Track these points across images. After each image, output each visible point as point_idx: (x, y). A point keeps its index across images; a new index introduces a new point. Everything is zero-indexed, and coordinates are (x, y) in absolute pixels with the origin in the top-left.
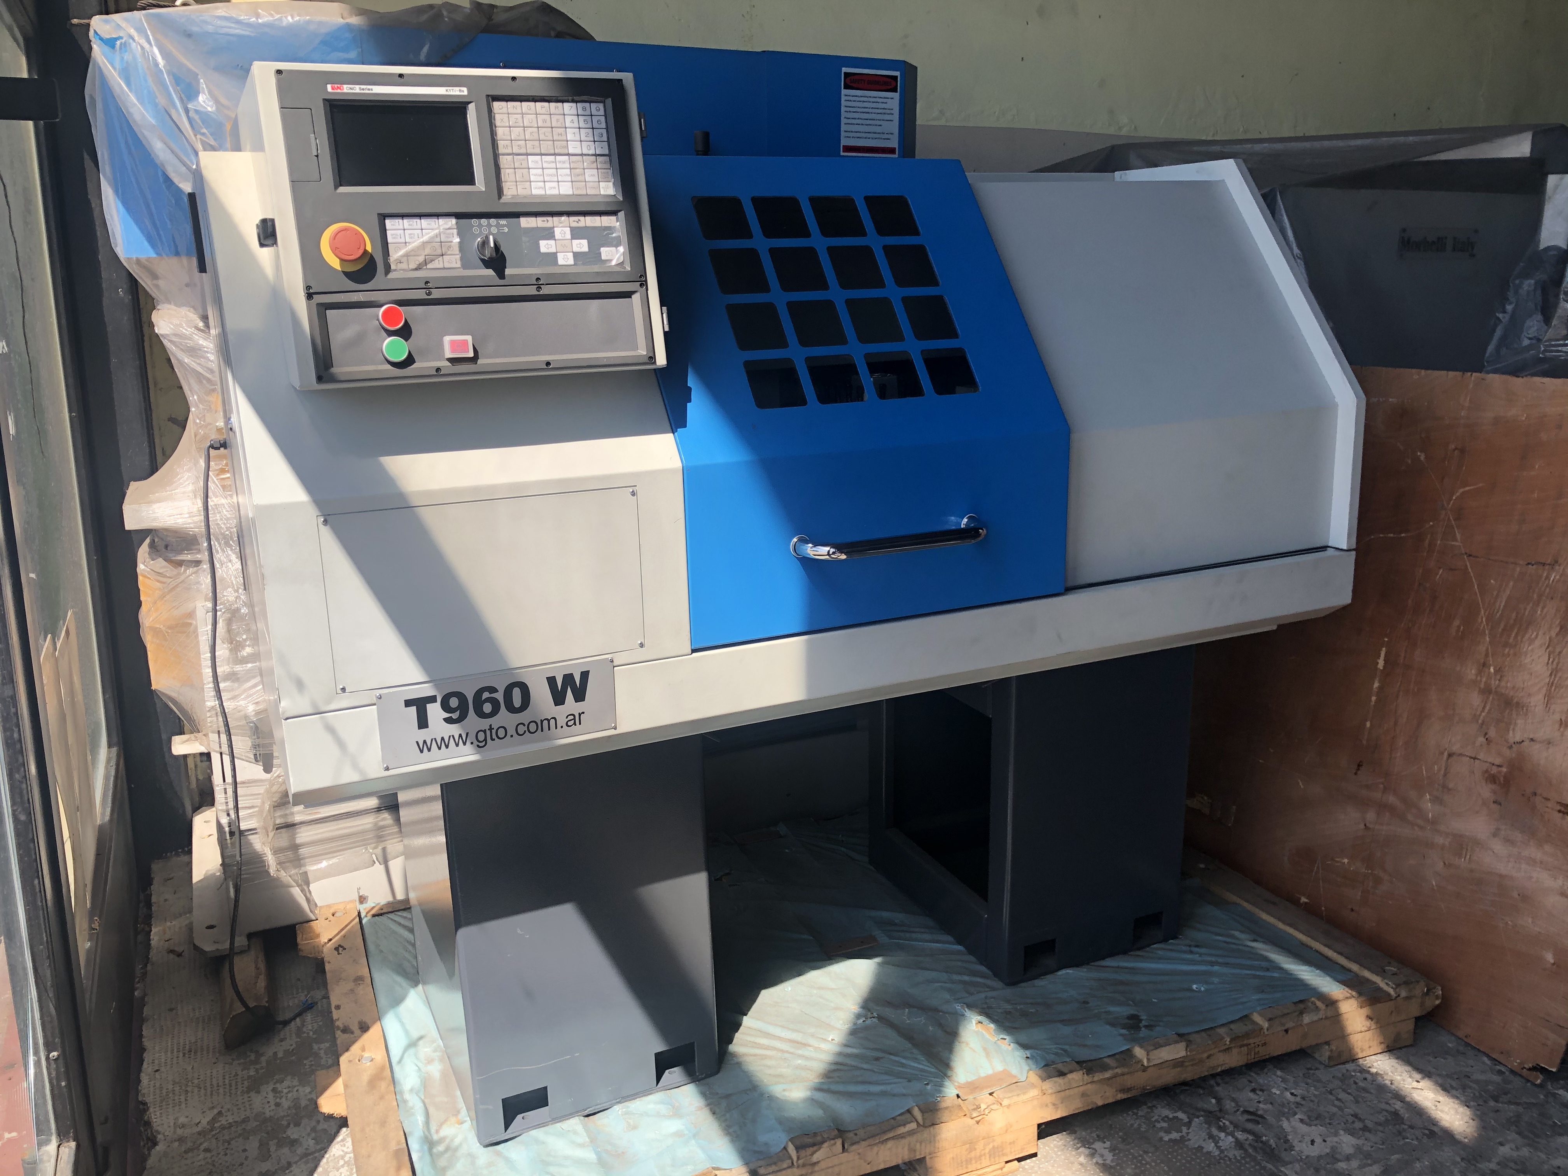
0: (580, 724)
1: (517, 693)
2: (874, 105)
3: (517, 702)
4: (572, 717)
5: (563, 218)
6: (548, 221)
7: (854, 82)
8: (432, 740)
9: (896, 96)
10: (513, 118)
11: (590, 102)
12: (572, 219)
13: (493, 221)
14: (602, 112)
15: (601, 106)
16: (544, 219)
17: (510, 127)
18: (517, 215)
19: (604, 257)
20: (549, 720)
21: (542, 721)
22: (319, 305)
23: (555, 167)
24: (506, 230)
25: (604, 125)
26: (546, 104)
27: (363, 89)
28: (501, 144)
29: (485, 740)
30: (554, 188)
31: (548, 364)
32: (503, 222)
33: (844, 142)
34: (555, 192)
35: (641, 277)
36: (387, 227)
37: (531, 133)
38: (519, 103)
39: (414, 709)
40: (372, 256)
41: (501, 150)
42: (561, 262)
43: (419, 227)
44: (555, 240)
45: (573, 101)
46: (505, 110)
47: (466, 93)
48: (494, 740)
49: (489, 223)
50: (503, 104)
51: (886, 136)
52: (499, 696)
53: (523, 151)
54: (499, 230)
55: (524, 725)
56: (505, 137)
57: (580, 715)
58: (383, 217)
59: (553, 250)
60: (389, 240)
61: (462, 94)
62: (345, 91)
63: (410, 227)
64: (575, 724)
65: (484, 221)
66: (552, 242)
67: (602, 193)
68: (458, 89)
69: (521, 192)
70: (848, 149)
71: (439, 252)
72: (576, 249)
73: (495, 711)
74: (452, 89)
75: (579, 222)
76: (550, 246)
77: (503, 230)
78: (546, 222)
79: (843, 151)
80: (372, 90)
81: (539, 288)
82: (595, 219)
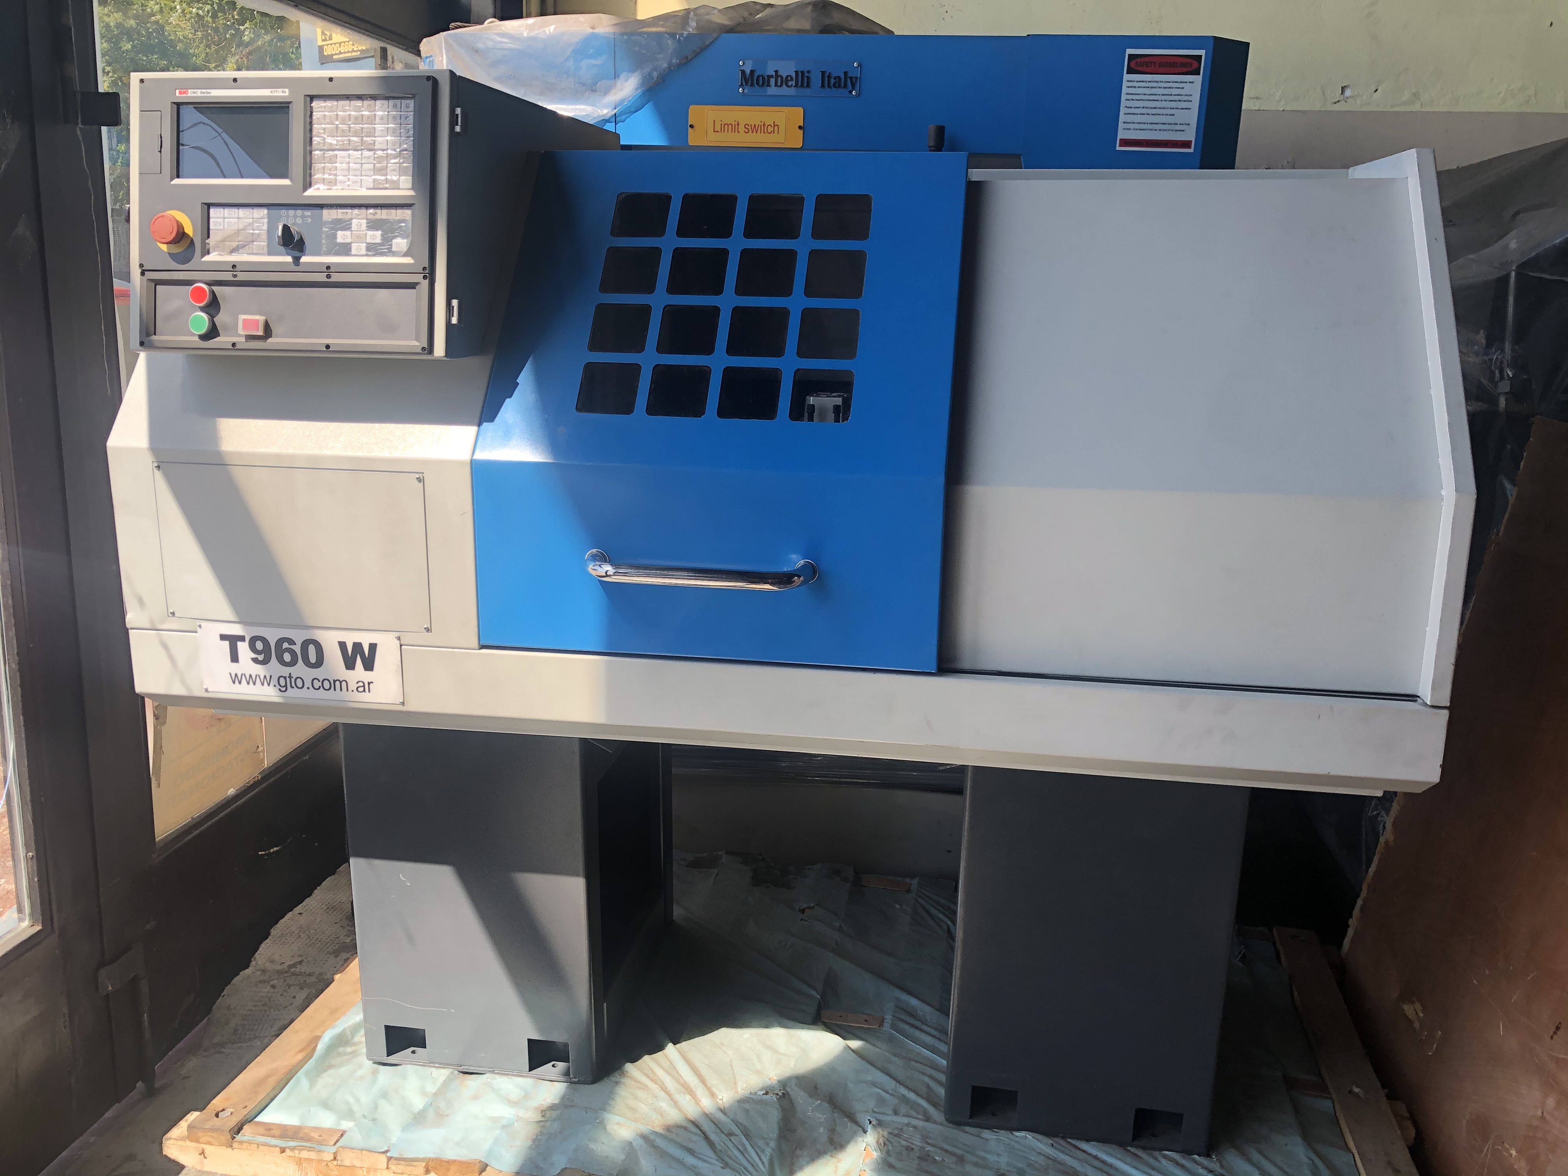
0: (369, 691)
1: (312, 649)
2: (1167, 91)
3: (313, 659)
4: (362, 684)
5: (363, 211)
6: (347, 213)
7: (1139, 65)
8: (242, 675)
9: (1198, 79)
10: (328, 116)
11: (402, 99)
12: (370, 211)
13: (299, 212)
14: (411, 108)
15: (411, 102)
16: (344, 211)
17: (325, 124)
18: (321, 206)
20: (341, 682)
21: (335, 681)
22: (150, 281)
23: (361, 162)
24: (309, 220)
25: (411, 121)
27: (204, 93)
28: (316, 140)
29: (286, 686)
31: (328, 347)
32: (308, 213)
33: (1122, 135)
35: (429, 268)
36: (211, 215)
38: (335, 102)
39: (227, 643)
40: (192, 240)
41: (316, 145)
42: (354, 252)
43: (236, 216)
45: (384, 99)
46: (323, 109)
47: (287, 94)
48: (293, 688)
49: (295, 214)
50: (323, 102)
51: (1181, 128)
52: (297, 648)
53: (334, 147)
54: (303, 220)
55: (319, 681)
56: (321, 134)
57: (369, 684)
58: (209, 206)
59: (348, 240)
60: (211, 227)
61: (284, 94)
62: (189, 95)
63: (229, 216)
64: (364, 691)
65: (291, 212)
66: (348, 233)
67: (400, 192)
68: (280, 90)
70: (1125, 142)
71: (250, 239)
72: (369, 239)
73: (293, 663)
74: (276, 91)
75: (376, 215)
76: (346, 237)
77: (307, 220)
78: (345, 214)
79: (1120, 146)
80: (210, 93)
81: (328, 277)
82: (391, 212)
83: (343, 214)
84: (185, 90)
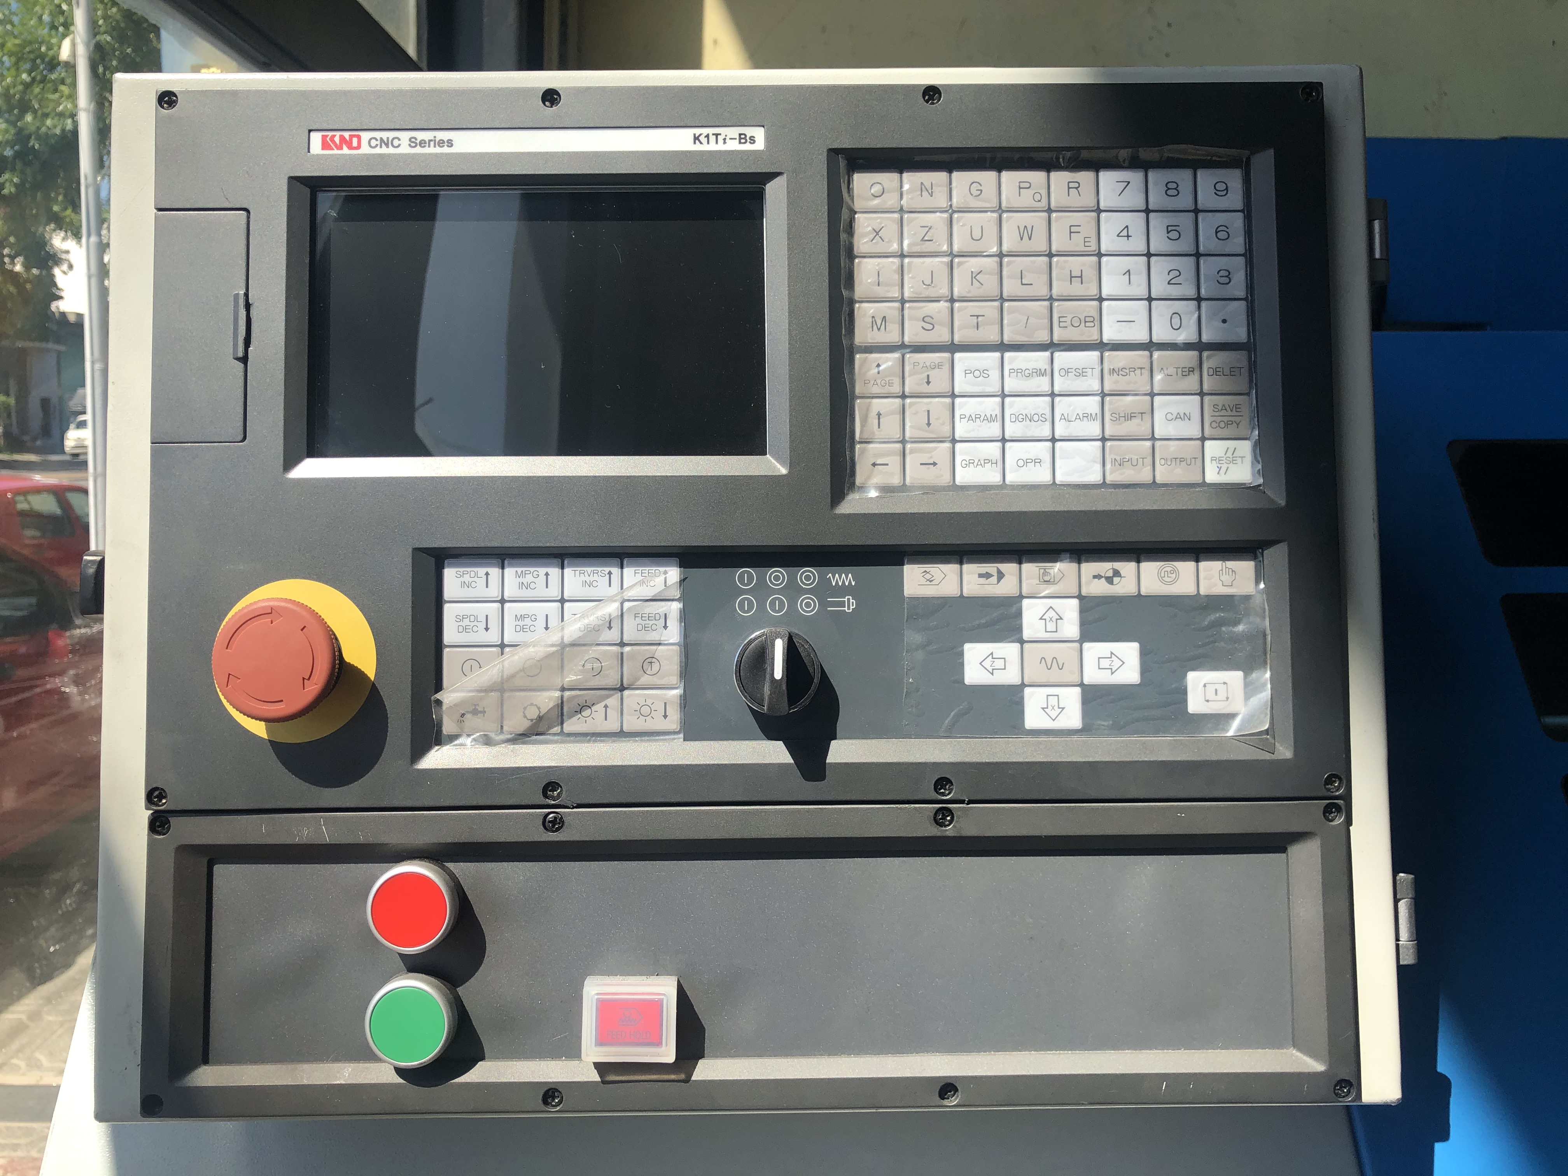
5: (1063, 568)
6: (1001, 575)
10: (914, 225)
11: (1194, 165)
12: (1090, 568)
13: (807, 576)
14: (1235, 199)
15: (1234, 178)
16: (991, 568)
17: (902, 256)
18: (895, 553)
19: (1195, 705)
22: (187, 851)
23: (1046, 388)
24: (850, 604)
25: (1238, 243)
26: (1036, 177)
27: (422, 143)
28: (864, 312)
30: (1038, 461)
31: (948, 1088)
32: (842, 578)
34: (1042, 476)
35: (1329, 781)
36: (447, 594)
37: (974, 276)
38: (940, 177)
40: (373, 691)
41: (863, 334)
42: (1034, 719)
43: (553, 592)
44: (1022, 642)
45: (1134, 164)
46: (891, 200)
47: (760, 145)
49: (792, 580)
50: (888, 179)
53: (941, 335)
54: (823, 604)
56: (881, 292)
58: (439, 558)
59: (1010, 676)
60: (450, 635)
61: (747, 147)
62: (365, 149)
63: (524, 593)
65: (777, 575)
66: (1009, 650)
67: (1212, 476)
68: (734, 132)
69: (915, 474)
71: (612, 679)
72: (1093, 676)
74: (717, 135)
75: (1116, 580)
76: (999, 664)
77: (842, 604)
78: (994, 579)
80: (450, 143)
81: (942, 816)
82: (1175, 571)
83: (983, 580)
84: (347, 135)
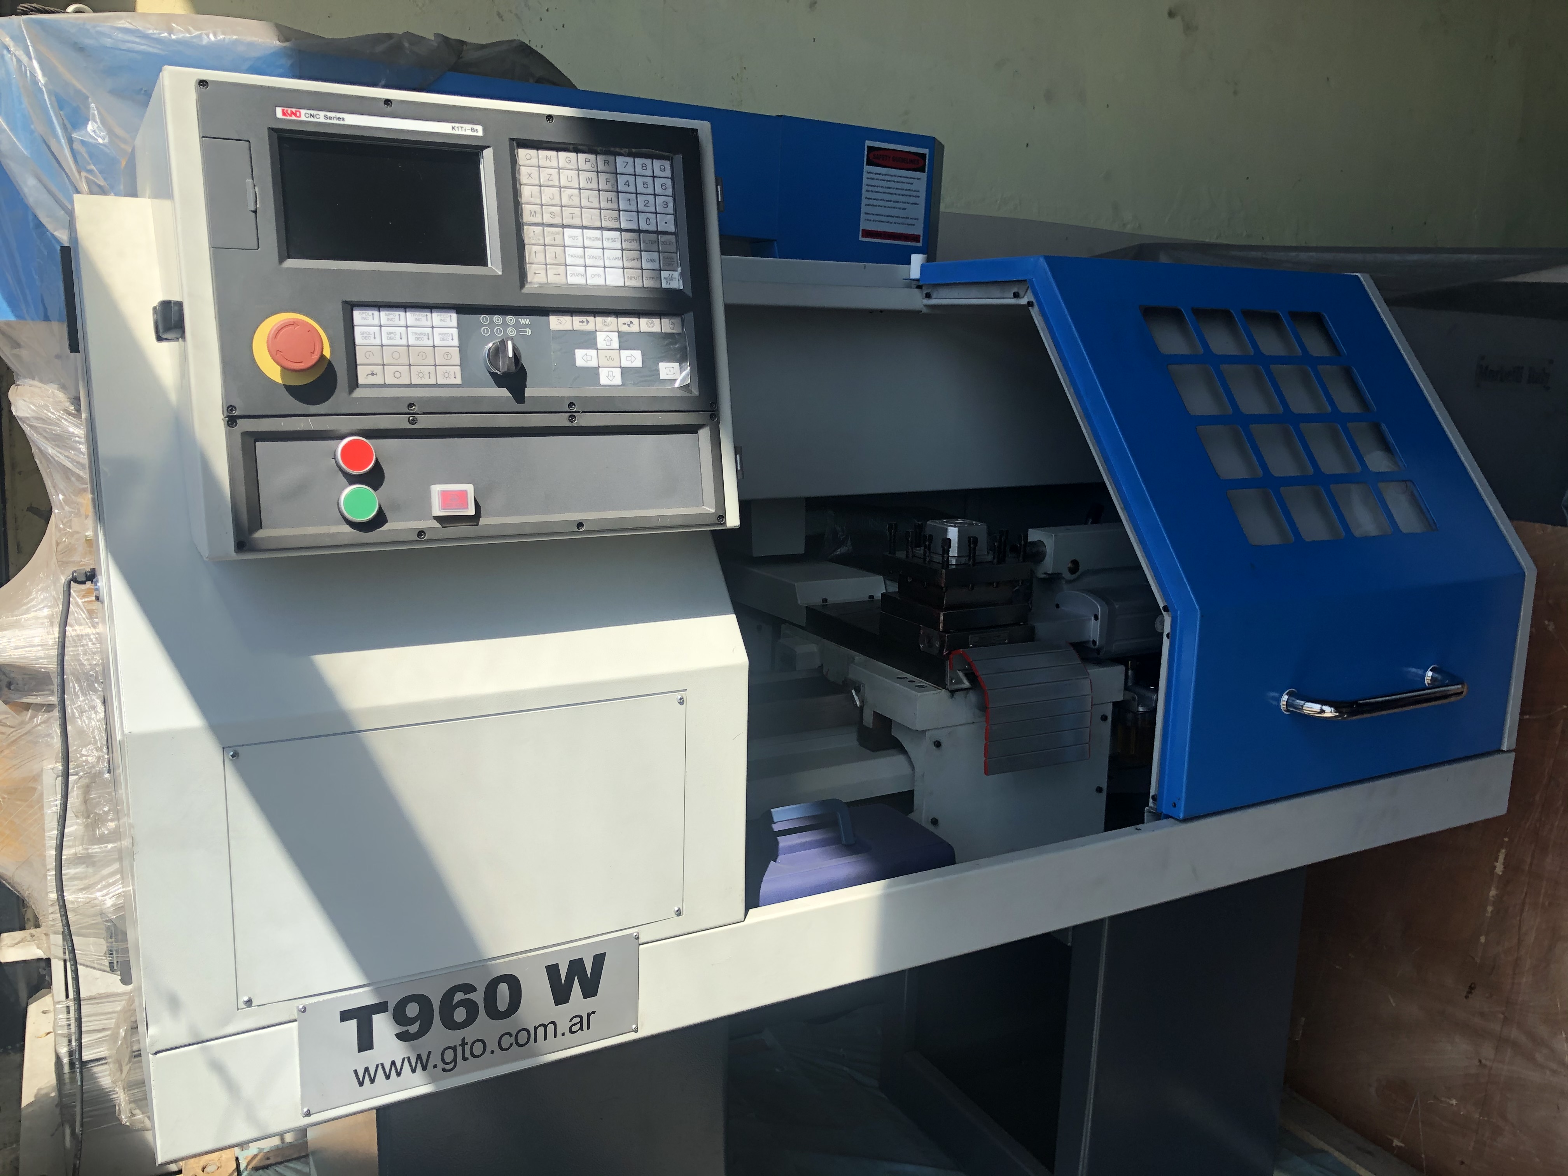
0: (589, 1028)
1: (503, 988)
2: (899, 186)
3: (503, 1003)
4: (578, 1020)
5: (611, 320)
6: (588, 322)
7: (878, 158)
8: (377, 1066)
9: (923, 176)
10: (544, 173)
11: (652, 157)
12: (622, 320)
13: (512, 319)
14: (668, 173)
15: (667, 164)
16: (584, 318)
17: (541, 186)
18: (545, 312)
19: (663, 376)
20: (545, 1026)
21: (536, 1028)
22: (245, 434)
23: (601, 246)
24: (529, 332)
25: (669, 191)
26: (592, 157)
27: (330, 118)
28: (527, 209)
29: (455, 1060)
30: (599, 276)
31: (580, 525)
32: (525, 320)
33: (864, 225)
34: (600, 281)
35: (711, 405)
36: (356, 322)
37: (570, 197)
38: (554, 153)
39: (353, 1024)
40: (330, 363)
41: (527, 218)
42: (604, 380)
43: (403, 323)
44: (597, 349)
45: (630, 155)
46: (534, 161)
47: (480, 133)
48: (467, 1059)
49: (504, 321)
50: (533, 152)
51: (910, 221)
52: (478, 997)
53: (557, 221)
54: (518, 332)
55: (510, 1035)
56: (533, 200)
57: (589, 1015)
58: (350, 307)
59: (594, 363)
60: (358, 340)
61: (475, 134)
62: (303, 118)
63: (390, 323)
64: (581, 1029)
65: (497, 319)
66: (593, 352)
67: (664, 285)
68: (469, 126)
69: (552, 279)
70: (868, 233)
71: (431, 362)
72: (625, 364)
73: (472, 1017)
74: (462, 127)
75: (631, 325)
76: (589, 358)
77: (526, 332)
78: (585, 323)
79: (863, 236)
80: (343, 119)
81: (572, 417)
82: (653, 323)
83: (581, 324)
84: (294, 110)
